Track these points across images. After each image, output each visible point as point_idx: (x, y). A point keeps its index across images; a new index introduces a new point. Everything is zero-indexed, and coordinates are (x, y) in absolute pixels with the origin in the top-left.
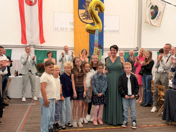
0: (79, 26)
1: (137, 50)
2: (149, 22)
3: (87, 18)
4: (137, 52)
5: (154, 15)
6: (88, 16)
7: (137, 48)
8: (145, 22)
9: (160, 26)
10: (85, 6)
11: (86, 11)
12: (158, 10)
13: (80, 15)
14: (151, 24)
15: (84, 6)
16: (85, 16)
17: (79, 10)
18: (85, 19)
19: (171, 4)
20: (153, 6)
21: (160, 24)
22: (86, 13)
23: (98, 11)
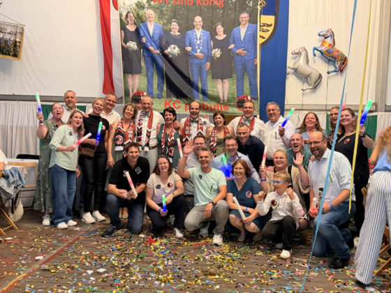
23: (274, 17)
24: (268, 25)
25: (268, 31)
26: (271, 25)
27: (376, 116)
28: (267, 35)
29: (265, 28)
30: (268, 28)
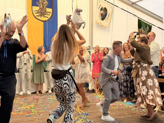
0: (33, 22)
1: (90, 49)
2: (100, 23)
3: (41, 16)
4: (89, 50)
5: (104, 16)
6: (42, 13)
7: (89, 46)
8: (96, 23)
9: (109, 27)
10: (39, 4)
11: (40, 9)
12: (107, 11)
13: (34, 12)
14: (101, 24)
15: (37, 3)
16: (39, 13)
17: (33, 6)
18: (39, 16)
19: (118, 7)
20: (102, 8)
21: (109, 25)
22: (40, 10)
23: (52, 9)
24: (49, 13)
25: (50, 15)
26: (50, 13)
27: (90, 51)
28: (49, 17)
29: (48, 13)
30: (50, 14)
